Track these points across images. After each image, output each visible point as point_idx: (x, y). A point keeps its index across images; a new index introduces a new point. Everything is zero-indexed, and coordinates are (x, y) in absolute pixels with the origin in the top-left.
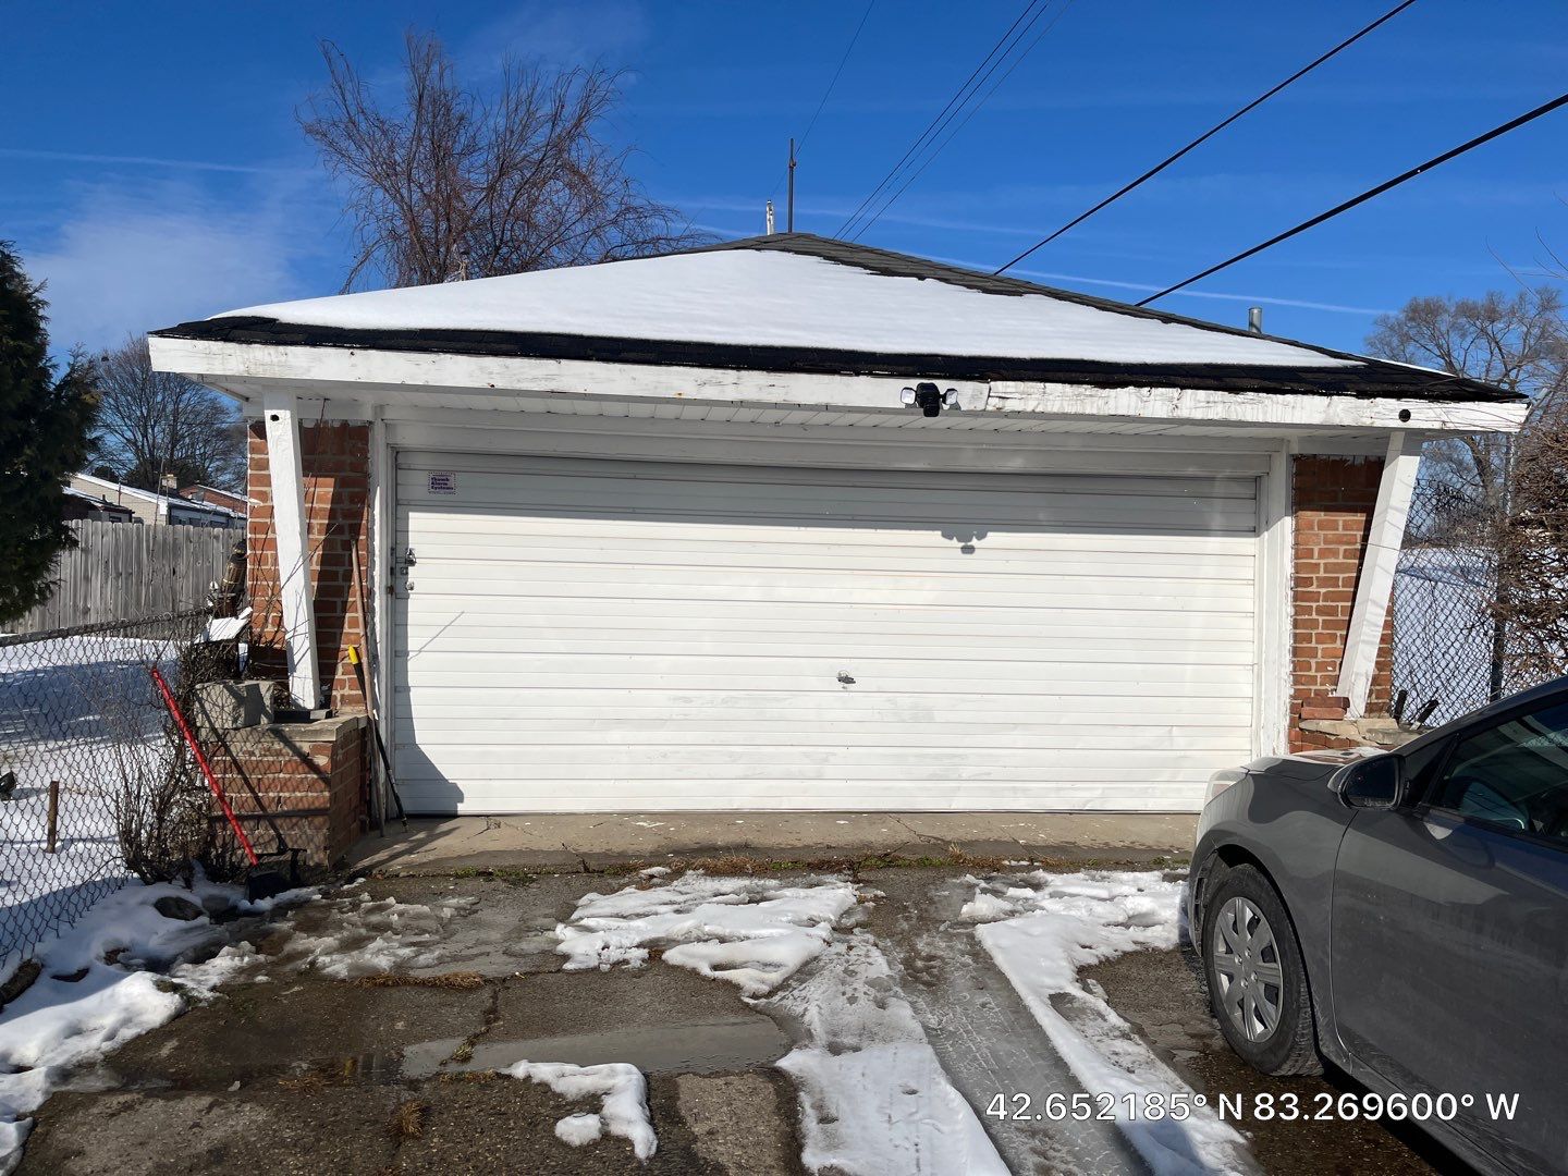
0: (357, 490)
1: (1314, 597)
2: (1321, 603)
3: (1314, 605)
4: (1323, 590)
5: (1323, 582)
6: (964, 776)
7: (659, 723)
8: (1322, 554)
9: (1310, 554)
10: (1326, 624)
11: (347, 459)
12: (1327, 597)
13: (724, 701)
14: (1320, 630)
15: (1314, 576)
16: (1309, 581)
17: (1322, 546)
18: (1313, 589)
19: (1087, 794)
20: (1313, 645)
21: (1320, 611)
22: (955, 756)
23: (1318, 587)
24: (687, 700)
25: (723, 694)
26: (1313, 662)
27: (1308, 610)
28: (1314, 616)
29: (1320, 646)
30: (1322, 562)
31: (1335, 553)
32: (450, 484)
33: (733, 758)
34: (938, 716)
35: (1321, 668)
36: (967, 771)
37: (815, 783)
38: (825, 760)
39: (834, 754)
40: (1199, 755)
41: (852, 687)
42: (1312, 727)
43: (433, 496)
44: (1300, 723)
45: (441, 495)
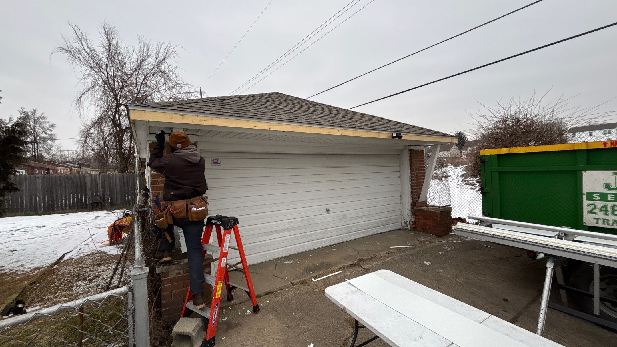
1: (414, 180)
2: (416, 181)
5: (416, 176)
6: (353, 231)
7: (284, 230)
10: (417, 186)
13: (301, 221)
15: (414, 175)
19: (375, 230)
22: (351, 226)
24: (292, 222)
25: (300, 219)
26: (415, 194)
28: (415, 184)
29: (416, 191)
30: (415, 172)
32: (219, 162)
33: (304, 237)
34: (348, 216)
35: (416, 195)
36: (354, 229)
37: (324, 239)
38: (325, 233)
39: (327, 231)
40: (394, 217)
41: (330, 212)
42: (419, 208)
43: (213, 167)
44: (415, 208)
45: (216, 166)
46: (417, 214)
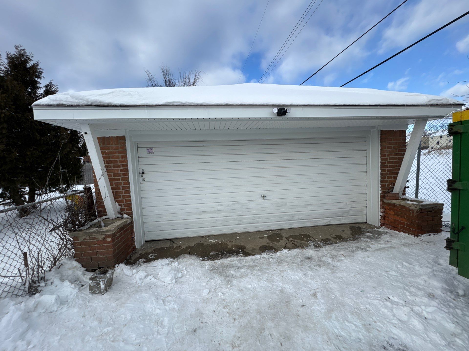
0: (123, 154)
1: (386, 167)
2: (388, 168)
3: (387, 169)
4: (389, 165)
5: (389, 163)
6: (295, 219)
7: (215, 212)
8: (389, 155)
9: (385, 155)
10: (390, 174)
11: (119, 145)
12: (390, 167)
13: (232, 205)
14: (388, 176)
15: (386, 161)
16: (385, 163)
17: (388, 153)
18: (386, 165)
19: (326, 221)
20: (387, 179)
21: (388, 170)
22: (293, 214)
23: (388, 164)
24: (221, 205)
25: (231, 203)
26: (386, 184)
27: (385, 170)
28: (387, 172)
29: (388, 180)
30: (388, 157)
31: (391, 155)
32: (153, 151)
33: (235, 219)
34: (288, 204)
35: (388, 185)
36: (296, 218)
37: (257, 224)
38: (259, 218)
39: (261, 216)
40: (354, 209)
41: (265, 198)
42: (389, 201)
43: (148, 155)
44: (385, 201)
45: (151, 154)
46: (387, 207)
